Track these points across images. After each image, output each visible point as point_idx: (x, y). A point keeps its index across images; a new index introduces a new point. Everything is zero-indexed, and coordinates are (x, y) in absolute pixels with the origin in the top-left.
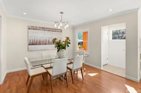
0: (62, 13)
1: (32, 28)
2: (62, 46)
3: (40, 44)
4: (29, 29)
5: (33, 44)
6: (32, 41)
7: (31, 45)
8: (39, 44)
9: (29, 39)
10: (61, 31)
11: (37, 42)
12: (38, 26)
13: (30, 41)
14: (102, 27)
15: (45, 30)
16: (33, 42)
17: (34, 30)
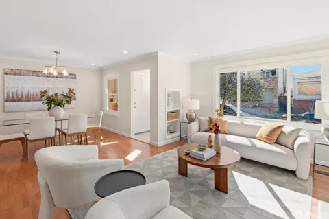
0: (56, 52)
1: (12, 72)
2: (55, 101)
3: (29, 100)
4: (6, 74)
5: (14, 101)
6: (13, 94)
7: (11, 101)
8: (26, 101)
9: (6, 91)
10: (73, 77)
11: (22, 96)
12: (24, 68)
13: (8, 94)
14: (132, 73)
15: (38, 76)
16: (13, 96)
17: (17, 76)
